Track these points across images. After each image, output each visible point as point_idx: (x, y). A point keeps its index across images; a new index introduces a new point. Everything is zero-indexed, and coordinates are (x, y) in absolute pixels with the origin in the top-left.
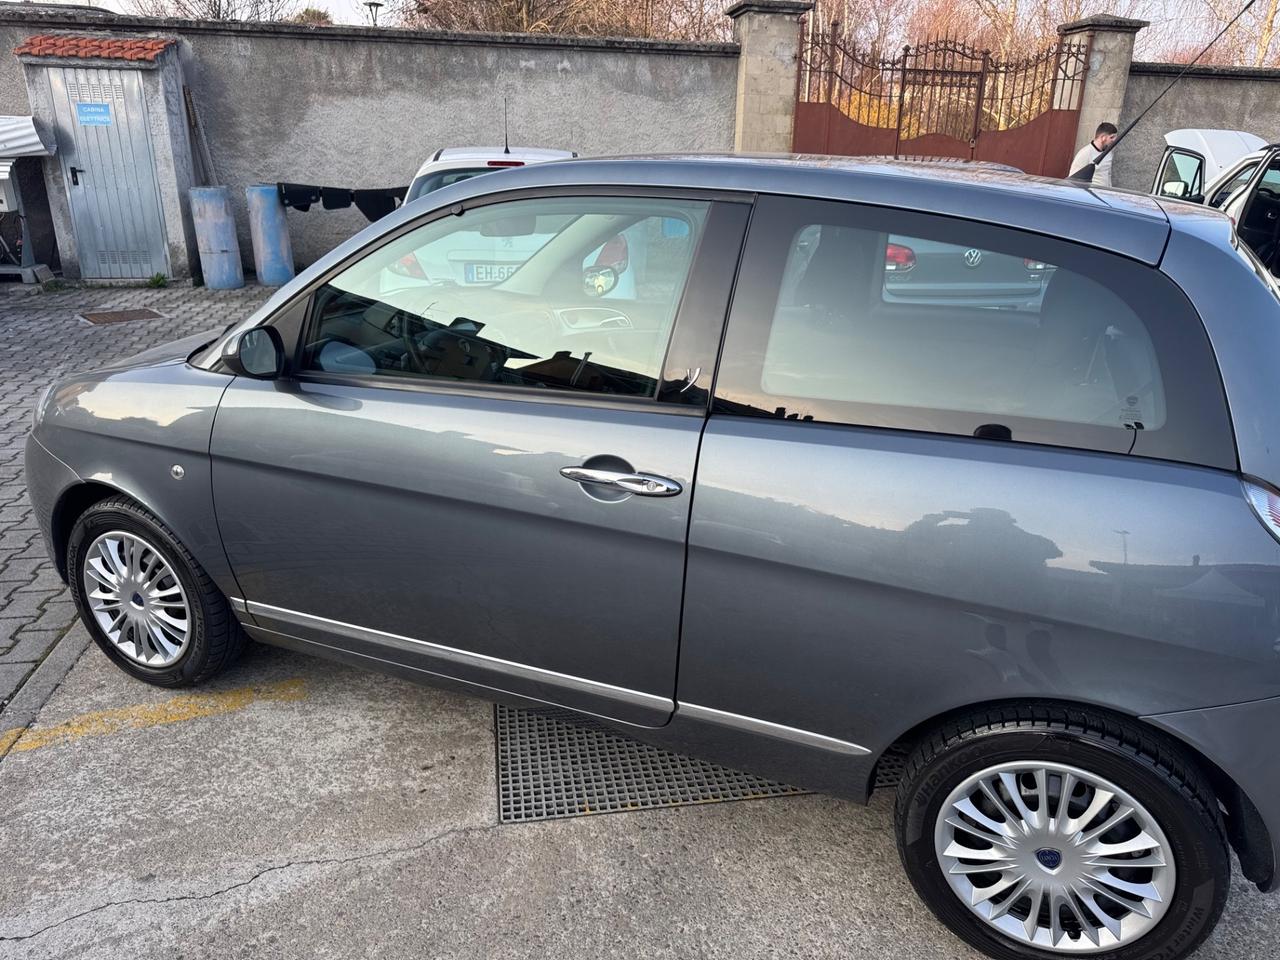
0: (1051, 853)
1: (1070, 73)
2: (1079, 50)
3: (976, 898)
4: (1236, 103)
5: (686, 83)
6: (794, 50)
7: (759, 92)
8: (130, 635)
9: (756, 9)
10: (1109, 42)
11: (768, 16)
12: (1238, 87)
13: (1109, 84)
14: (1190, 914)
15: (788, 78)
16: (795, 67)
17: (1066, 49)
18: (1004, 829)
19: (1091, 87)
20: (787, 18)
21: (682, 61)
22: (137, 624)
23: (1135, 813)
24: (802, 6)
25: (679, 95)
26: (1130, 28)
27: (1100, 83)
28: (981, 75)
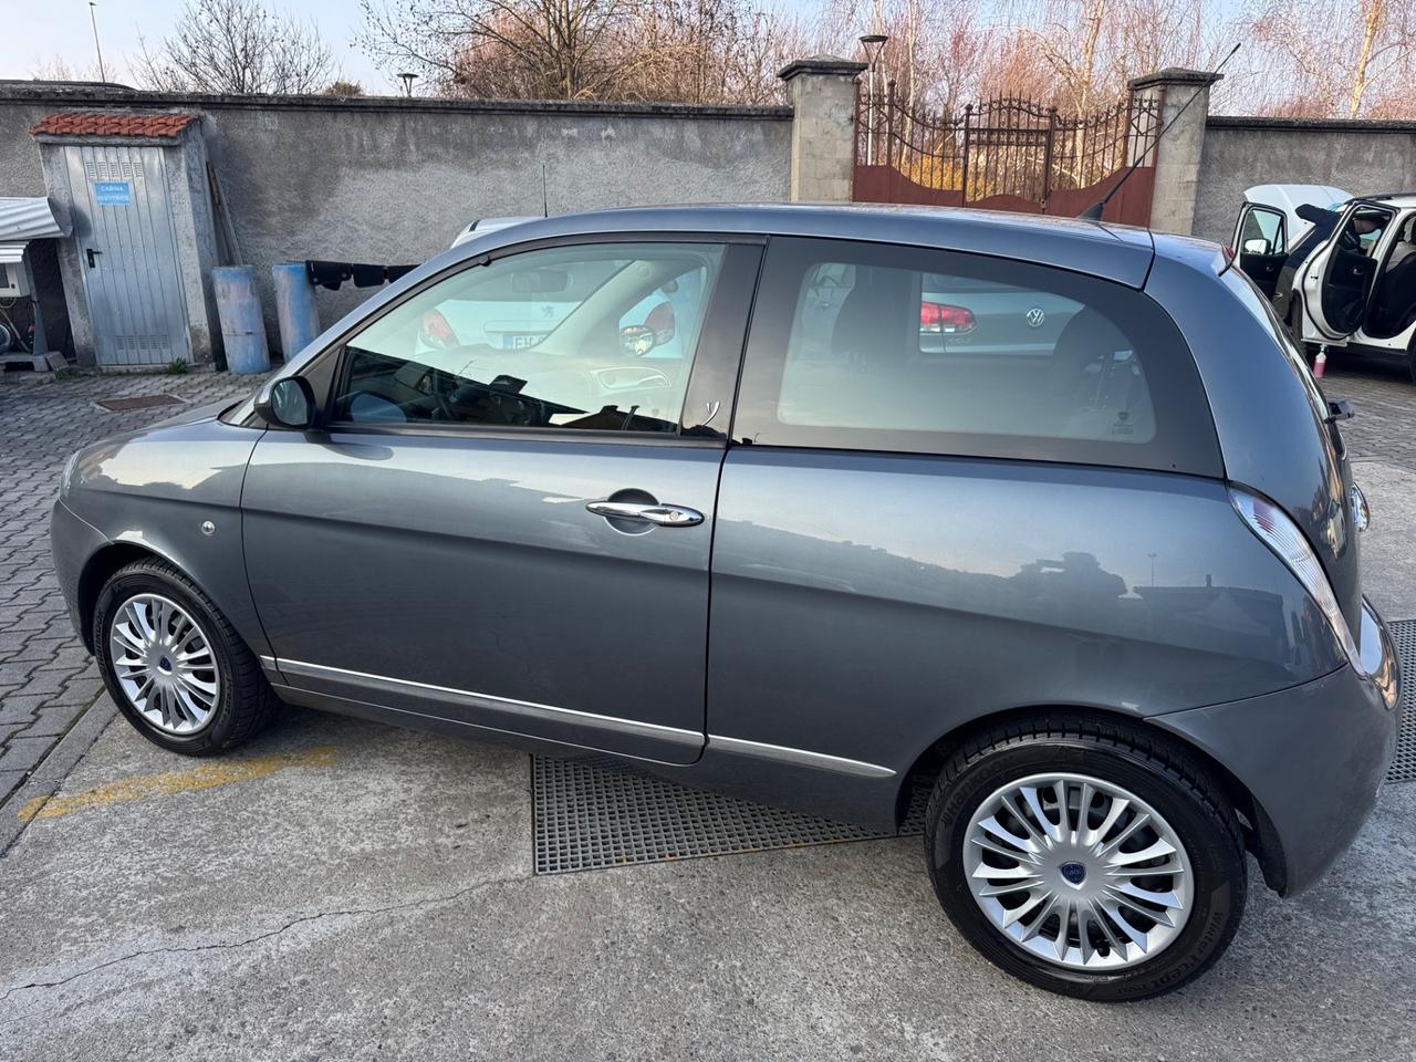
0: (1075, 867)
1: (1143, 129)
2: (1150, 105)
3: (1006, 920)
5: (738, 148)
6: (851, 111)
7: (814, 156)
8: (157, 702)
9: (809, 70)
10: (1180, 96)
11: (821, 77)
12: (1323, 140)
13: (1184, 139)
14: (1210, 920)
15: (845, 140)
16: (851, 129)
17: (1137, 104)
18: (1029, 845)
19: (1166, 143)
20: (842, 79)
21: (732, 126)
22: (164, 690)
23: (1151, 819)
24: (857, 66)
25: (729, 162)
26: (1203, 81)
27: (1176, 138)
28: (1049, 133)
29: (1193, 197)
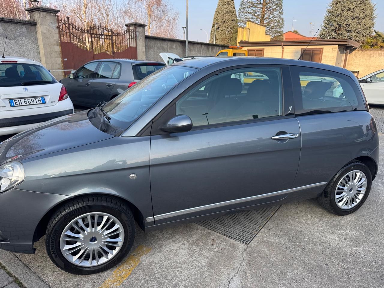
1: (132, 37)
2: (133, 31)
4: (166, 46)
5: (18, 33)
6: (56, 25)
7: (47, 38)
9: (41, 10)
10: (139, 29)
11: (45, 13)
13: (141, 40)
15: (56, 34)
16: (57, 30)
17: (130, 30)
20: (52, 14)
21: (14, 26)
24: (57, 11)
25: (16, 38)
26: (143, 26)
27: (139, 40)
28: (112, 36)
29: (145, 55)
